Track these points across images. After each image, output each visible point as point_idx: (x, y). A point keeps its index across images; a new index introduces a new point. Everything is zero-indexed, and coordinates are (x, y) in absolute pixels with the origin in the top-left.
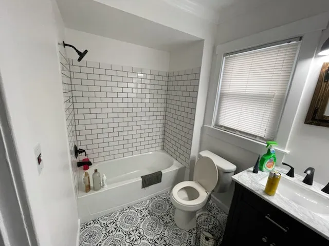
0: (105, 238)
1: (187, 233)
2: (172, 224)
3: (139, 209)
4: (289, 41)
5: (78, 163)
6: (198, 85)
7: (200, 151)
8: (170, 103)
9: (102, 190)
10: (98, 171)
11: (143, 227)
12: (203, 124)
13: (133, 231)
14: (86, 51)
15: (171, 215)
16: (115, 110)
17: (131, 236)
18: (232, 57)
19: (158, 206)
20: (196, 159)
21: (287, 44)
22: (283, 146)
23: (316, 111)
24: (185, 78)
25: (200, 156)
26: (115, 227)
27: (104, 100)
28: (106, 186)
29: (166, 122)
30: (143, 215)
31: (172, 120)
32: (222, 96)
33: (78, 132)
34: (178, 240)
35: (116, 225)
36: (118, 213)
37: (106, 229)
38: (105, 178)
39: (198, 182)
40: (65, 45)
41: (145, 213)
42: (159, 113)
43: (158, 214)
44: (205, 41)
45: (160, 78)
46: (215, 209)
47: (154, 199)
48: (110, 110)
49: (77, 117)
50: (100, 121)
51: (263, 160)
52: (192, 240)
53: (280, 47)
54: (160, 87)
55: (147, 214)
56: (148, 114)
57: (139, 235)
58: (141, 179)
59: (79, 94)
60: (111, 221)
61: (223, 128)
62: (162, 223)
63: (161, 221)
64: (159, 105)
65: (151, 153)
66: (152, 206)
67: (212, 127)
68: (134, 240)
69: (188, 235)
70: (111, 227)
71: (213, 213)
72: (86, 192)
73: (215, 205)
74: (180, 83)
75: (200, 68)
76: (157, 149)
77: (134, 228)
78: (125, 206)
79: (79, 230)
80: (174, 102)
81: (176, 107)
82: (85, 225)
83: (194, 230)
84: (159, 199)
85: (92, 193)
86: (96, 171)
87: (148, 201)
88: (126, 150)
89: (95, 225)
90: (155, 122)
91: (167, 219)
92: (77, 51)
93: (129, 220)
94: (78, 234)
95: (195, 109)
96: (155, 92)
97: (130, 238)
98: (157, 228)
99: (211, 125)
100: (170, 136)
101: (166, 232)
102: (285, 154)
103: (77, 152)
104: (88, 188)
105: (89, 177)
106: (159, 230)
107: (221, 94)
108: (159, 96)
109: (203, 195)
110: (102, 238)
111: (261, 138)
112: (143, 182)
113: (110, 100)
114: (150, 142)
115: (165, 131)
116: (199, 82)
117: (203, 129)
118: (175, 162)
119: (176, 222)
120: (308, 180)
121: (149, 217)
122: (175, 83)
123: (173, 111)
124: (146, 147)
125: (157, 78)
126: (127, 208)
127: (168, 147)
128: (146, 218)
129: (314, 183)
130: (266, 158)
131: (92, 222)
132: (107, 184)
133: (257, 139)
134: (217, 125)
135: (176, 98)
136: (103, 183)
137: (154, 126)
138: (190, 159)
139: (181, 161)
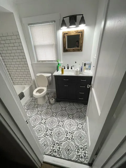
2: (39, 106)
4: (52, 22)
12: (32, 63)
15: (37, 104)
18: (32, 26)
21: (51, 23)
22: (61, 61)
23: (65, 48)
32: (35, 47)
43: (31, 107)
47: (25, 105)
51: (58, 67)
53: (50, 24)
57: (29, 117)
66: (27, 107)
67: (36, 62)
69: (46, 104)
75: (18, 31)
83: (47, 102)
84: (27, 104)
91: (36, 106)
95: (25, 56)
98: (35, 111)
101: (39, 109)
102: (62, 63)
107: (34, 46)
109: (45, 89)
111: (55, 61)
118: (26, 86)
119: (40, 104)
120: (68, 68)
121: (28, 111)
129: (69, 68)
130: (58, 66)
133: (54, 62)
134: (38, 61)
138: (33, 80)
139: (28, 84)
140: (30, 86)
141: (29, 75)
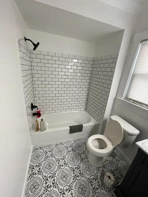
0: (44, 160)
1: (96, 170)
2: (86, 160)
3: (66, 146)
5: (33, 113)
6: (115, 67)
7: (111, 115)
8: (93, 79)
9: (45, 132)
10: (43, 120)
11: (68, 158)
12: (116, 96)
13: (61, 159)
14: (38, 43)
15: (86, 154)
16: (57, 83)
17: (59, 162)
19: (79, 146)
20: (108, 120)
24: (105, 62)
25: (111, 119)
26: (51, 154)
27: (50, 76)
28: (47, 129)
29: (89, 93)
30: (68, 150)
31: (93, 91)
33: (35, 95)
34: (89, 172)
35: (52, 153)
36: (54, 146)
37: (46, 155)
38: (47, 124)
39: (107, 137)
40: (26, 39)
41: (70, 149)
42: (84, 86)
43: (78, 152)
44: (125, 31)
45: (87, 62)
46: (117, 156)
47: (77, 141)
48: (54, 83)
49: (35, 86)
50: (48, 89)
52: (98, 175)
54: (86, 69)
55: (71, 150)
56: (77, 86)
57: (64, 162)
58: (69, 128)
59: (36, 72)
60: (50, 150)
61: (131, 101)
62: (80, 158)
63: (79, 156)
64: (85, 81)
65: (77, 111)
66: (75, 146)
67: (122, 99)
68: (61, 165)
69: (96, 171)
70: (49, 154)
71: (116, 159)
72: (37, 131)
73: (118, 153)
74: (102, 66)
75: (118, 53)
76: (82, 109)
77: (62, 157)
78: (59, 142)
79: (31, 151)
80: (95, 79)
81: (97, 83)
82: (35, 149)
83: (100, 168)
84: (79, 142)
85: (39, 133)
86: (42, 120)
87: (73, 142)
88: (63, 108)
89: (41, 150)
90: (82, 92)
91: (83, 156)
92: (33, 43)
93: (60, 151)
94: (31, 154)
95: (111, 85)
96: (83, 72)
97: (59, 163)
98: (76, 161)
99: (122, 98)
100: (91, 102)
101: (81, 165)
103: (33, 107)
104: (37, 129)
105: (38, 123)
106: (78, 162)
108: (86, 75)
109: (110, 147)
110: (43, 159)
112: (70, 130)
113: (54, 76)
114: (78, 105)
115: (88, 98)
116: (116, 64)
117: (115, 99)
118: (93, 119)
119: (89, 159)
121: (72, 152)
122: (98, 66)
123: (95, 86)
124: (75, 107)
125: (85, 62)
126: (60, 144)
127: (89, 109)
128: (70, 152)
131: (39, 148)
132: (49, 128)
134: (126, 98)
135: (98, 76)
136: (46, 127)
137: (81, 94)
138: (103, 120)
139: (96, 119)
140: (97, 123)
141: (103, 111)
